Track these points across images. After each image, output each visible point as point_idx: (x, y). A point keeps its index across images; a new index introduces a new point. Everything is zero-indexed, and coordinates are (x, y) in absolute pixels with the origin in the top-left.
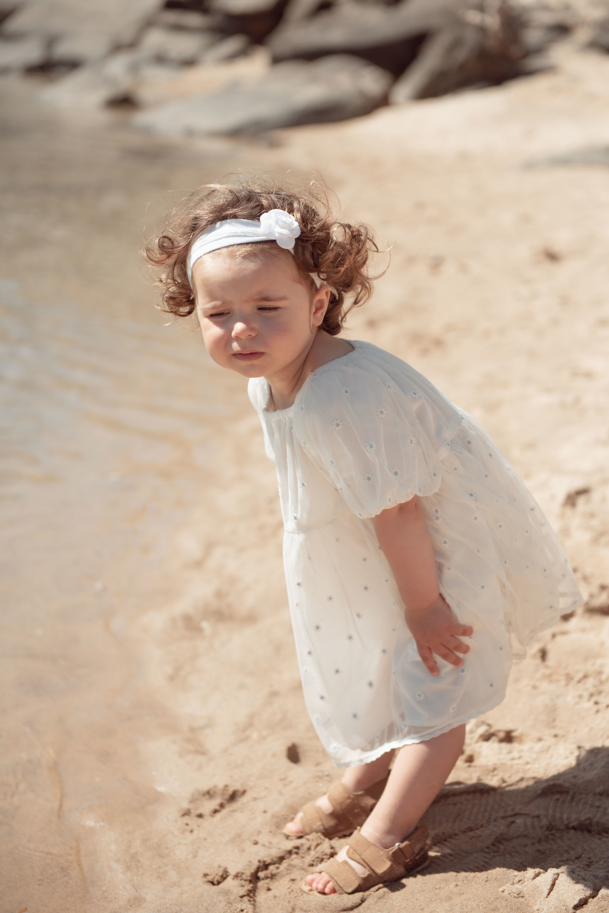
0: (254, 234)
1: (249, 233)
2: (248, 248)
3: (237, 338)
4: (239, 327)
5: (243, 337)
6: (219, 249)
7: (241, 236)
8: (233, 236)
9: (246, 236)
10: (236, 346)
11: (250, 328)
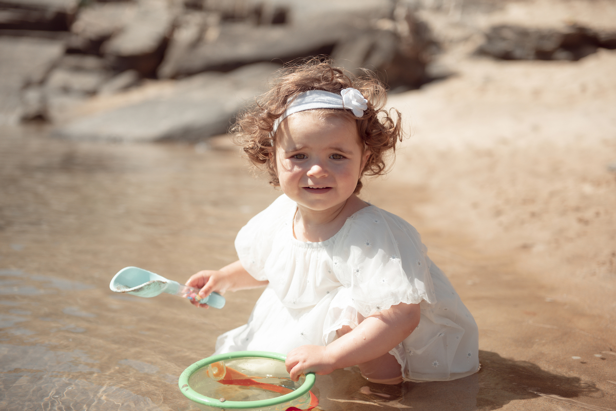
0: (336, 103)
1: (332, 101)
2: (332, 112)
3: (312, 176)
4: (315, 169)
5: (318, 177)
6: (308, 110)
7: (326, 103)
8: (321, 102)
9: (329, 103)
10: (310, 183)
11: (324, 170)
